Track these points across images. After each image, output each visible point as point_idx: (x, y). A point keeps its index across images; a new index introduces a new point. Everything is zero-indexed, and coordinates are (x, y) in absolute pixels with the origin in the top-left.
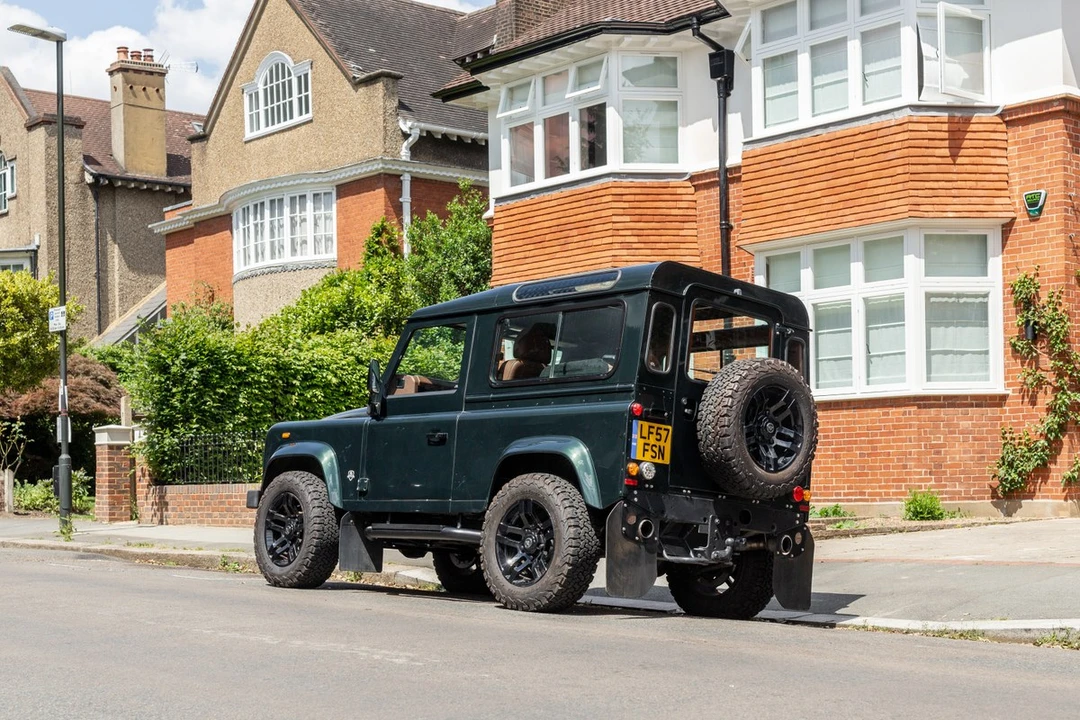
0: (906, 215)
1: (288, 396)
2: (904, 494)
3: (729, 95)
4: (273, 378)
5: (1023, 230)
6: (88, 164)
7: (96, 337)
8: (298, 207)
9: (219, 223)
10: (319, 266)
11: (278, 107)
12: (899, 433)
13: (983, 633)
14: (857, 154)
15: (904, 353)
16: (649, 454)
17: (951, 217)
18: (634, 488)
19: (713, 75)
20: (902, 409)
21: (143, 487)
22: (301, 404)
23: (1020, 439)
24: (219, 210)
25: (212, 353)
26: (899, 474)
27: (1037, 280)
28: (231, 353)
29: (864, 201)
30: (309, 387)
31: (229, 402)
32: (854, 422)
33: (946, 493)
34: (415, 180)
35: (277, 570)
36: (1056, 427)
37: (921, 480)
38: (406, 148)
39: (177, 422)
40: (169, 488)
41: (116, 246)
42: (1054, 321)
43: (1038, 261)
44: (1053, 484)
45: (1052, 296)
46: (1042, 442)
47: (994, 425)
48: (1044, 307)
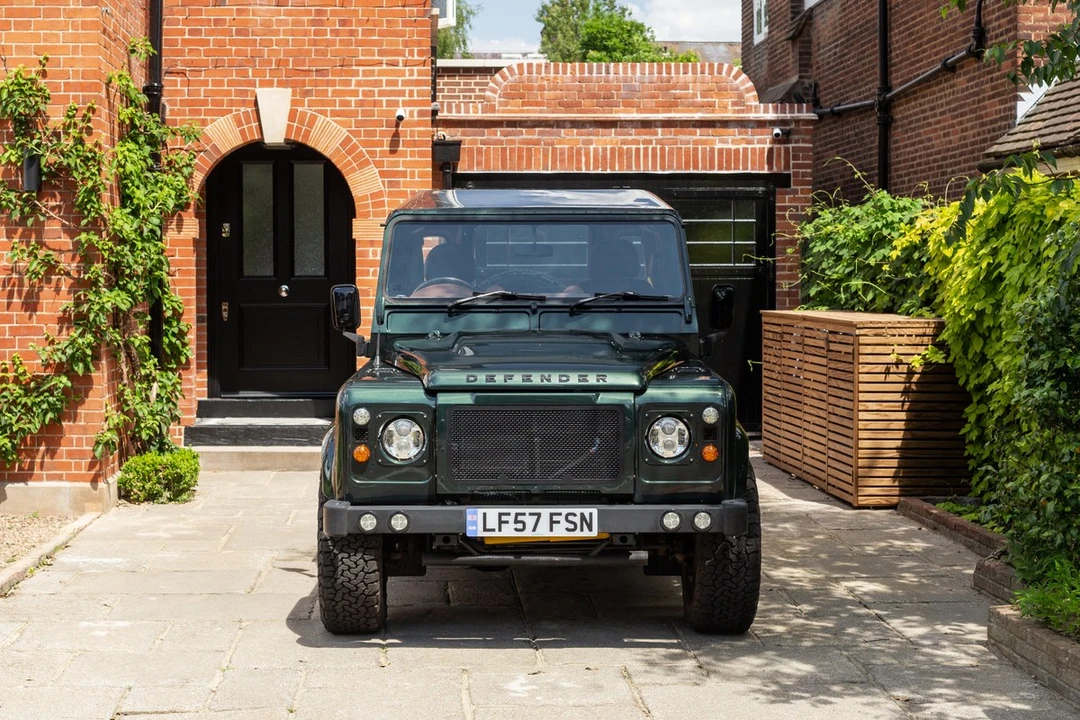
27: (43, 83)
42: (86, 160)
43: (45, 48)
44: (71, 454)
45: (74, 116)
46: (64, 379)
48: (57, 134)
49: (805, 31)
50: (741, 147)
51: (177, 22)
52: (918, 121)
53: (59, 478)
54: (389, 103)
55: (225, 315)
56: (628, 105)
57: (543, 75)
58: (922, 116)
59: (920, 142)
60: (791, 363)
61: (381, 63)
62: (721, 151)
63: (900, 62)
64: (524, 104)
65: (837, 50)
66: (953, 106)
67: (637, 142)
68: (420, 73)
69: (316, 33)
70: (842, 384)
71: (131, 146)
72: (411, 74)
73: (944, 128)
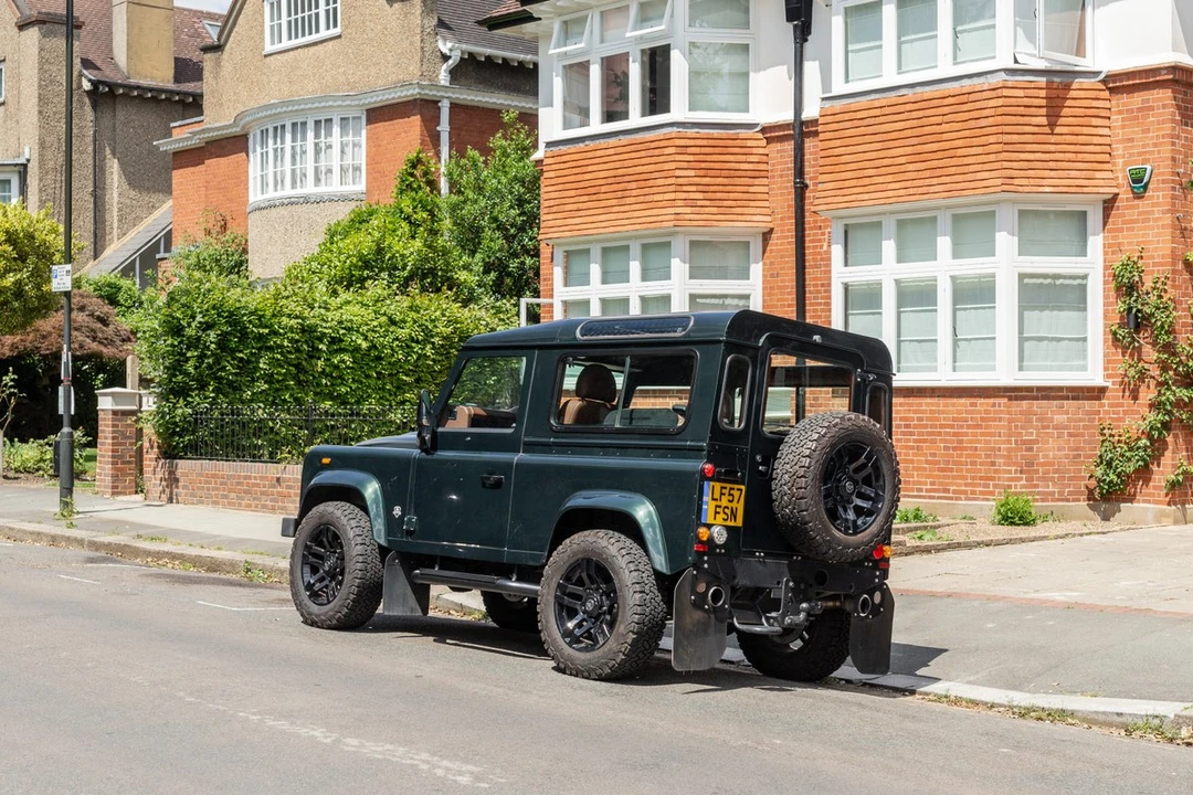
0: (998, 189)
1: (314, 361)
2: (992, 493)
3: (806, 40)
4: (297, 341)
5: (1127, 207)
6: (86, 68)
7: (91, 263)
8: (323, 132)
9: (234, 144)
10: (345, 199)
11: (303, 18)
12: (987, 427)
13: (1073, 714)
14: (946, 118)
15: (994, 338)
16: (721, 516)
17: (1047, 190)
18: (704, 554)
19: (789, 19)
20: (991, 401)
21: (150, 460)
22: (328, 370)
23: (1120, 436)
24: (234, 130)
25: (231, 314)
26: (987, 471)
27: (1140, 263)
28: (252, 313)
29: (953, 170)
30: (337, 351)
31: (248, 368)
32: (939, 412)
33: (1038, 493)
34: (454, 107)
35: (315, 608)
36: (1159, 425)
37: (1011, 479)
38: (445, 71)
39: (193, 390)
40: (180, 462)
41: (116, 160)
42: (1159, 309)
43: (1142, 242)
44: (1155, 488)
45: (1157, 282)
46: (1145, 441)
47: (1092, 420)
48: (1148, 293)
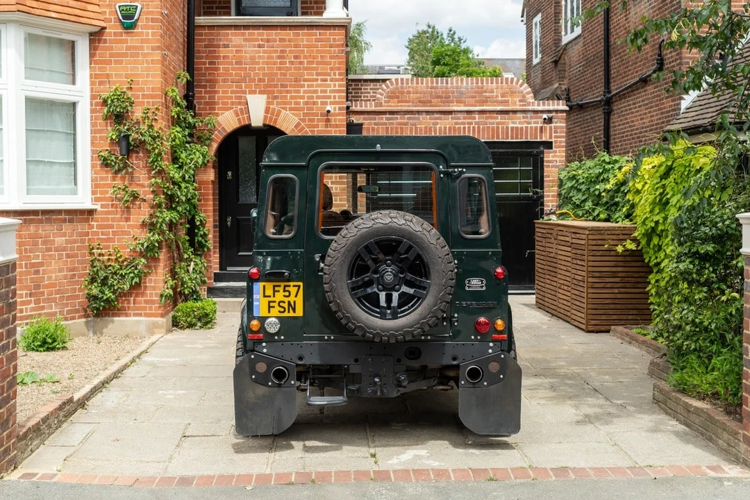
5: (115, 41)
23: (111, 256)
27: (130, 94)
42: (154, 138)
43: (131, 75)
44: (146, 302)
45: (147, 113)
46: (143, 260)
47: (83, 241)
48: (138, 123)
49: (562, 57)
50: (524, 126)
51: (202, 57)
52: (626, 110)
53: (140, 315)
54: (323, 103)
55: (229, 224)
56: (459, 102)
57: (410, 85)
58: (628, 108)
59: (628, 123)
60: (551, 250)
61: (317, 80)
62: (512, 128)
63: (617, 76)
64: (399, 102)
65: (581, 68)
66: (646, 102)
67: (464, 123)
68: (340, 86)
69: (281, 63)
70: (579, 262)
71: (178, 129)
72: (335, 86)
73: (641, 115)
